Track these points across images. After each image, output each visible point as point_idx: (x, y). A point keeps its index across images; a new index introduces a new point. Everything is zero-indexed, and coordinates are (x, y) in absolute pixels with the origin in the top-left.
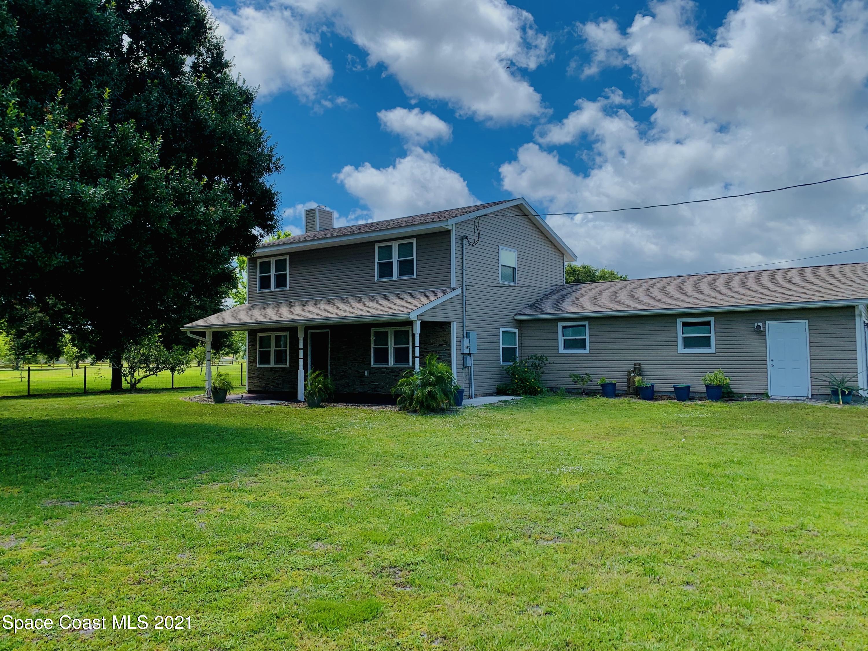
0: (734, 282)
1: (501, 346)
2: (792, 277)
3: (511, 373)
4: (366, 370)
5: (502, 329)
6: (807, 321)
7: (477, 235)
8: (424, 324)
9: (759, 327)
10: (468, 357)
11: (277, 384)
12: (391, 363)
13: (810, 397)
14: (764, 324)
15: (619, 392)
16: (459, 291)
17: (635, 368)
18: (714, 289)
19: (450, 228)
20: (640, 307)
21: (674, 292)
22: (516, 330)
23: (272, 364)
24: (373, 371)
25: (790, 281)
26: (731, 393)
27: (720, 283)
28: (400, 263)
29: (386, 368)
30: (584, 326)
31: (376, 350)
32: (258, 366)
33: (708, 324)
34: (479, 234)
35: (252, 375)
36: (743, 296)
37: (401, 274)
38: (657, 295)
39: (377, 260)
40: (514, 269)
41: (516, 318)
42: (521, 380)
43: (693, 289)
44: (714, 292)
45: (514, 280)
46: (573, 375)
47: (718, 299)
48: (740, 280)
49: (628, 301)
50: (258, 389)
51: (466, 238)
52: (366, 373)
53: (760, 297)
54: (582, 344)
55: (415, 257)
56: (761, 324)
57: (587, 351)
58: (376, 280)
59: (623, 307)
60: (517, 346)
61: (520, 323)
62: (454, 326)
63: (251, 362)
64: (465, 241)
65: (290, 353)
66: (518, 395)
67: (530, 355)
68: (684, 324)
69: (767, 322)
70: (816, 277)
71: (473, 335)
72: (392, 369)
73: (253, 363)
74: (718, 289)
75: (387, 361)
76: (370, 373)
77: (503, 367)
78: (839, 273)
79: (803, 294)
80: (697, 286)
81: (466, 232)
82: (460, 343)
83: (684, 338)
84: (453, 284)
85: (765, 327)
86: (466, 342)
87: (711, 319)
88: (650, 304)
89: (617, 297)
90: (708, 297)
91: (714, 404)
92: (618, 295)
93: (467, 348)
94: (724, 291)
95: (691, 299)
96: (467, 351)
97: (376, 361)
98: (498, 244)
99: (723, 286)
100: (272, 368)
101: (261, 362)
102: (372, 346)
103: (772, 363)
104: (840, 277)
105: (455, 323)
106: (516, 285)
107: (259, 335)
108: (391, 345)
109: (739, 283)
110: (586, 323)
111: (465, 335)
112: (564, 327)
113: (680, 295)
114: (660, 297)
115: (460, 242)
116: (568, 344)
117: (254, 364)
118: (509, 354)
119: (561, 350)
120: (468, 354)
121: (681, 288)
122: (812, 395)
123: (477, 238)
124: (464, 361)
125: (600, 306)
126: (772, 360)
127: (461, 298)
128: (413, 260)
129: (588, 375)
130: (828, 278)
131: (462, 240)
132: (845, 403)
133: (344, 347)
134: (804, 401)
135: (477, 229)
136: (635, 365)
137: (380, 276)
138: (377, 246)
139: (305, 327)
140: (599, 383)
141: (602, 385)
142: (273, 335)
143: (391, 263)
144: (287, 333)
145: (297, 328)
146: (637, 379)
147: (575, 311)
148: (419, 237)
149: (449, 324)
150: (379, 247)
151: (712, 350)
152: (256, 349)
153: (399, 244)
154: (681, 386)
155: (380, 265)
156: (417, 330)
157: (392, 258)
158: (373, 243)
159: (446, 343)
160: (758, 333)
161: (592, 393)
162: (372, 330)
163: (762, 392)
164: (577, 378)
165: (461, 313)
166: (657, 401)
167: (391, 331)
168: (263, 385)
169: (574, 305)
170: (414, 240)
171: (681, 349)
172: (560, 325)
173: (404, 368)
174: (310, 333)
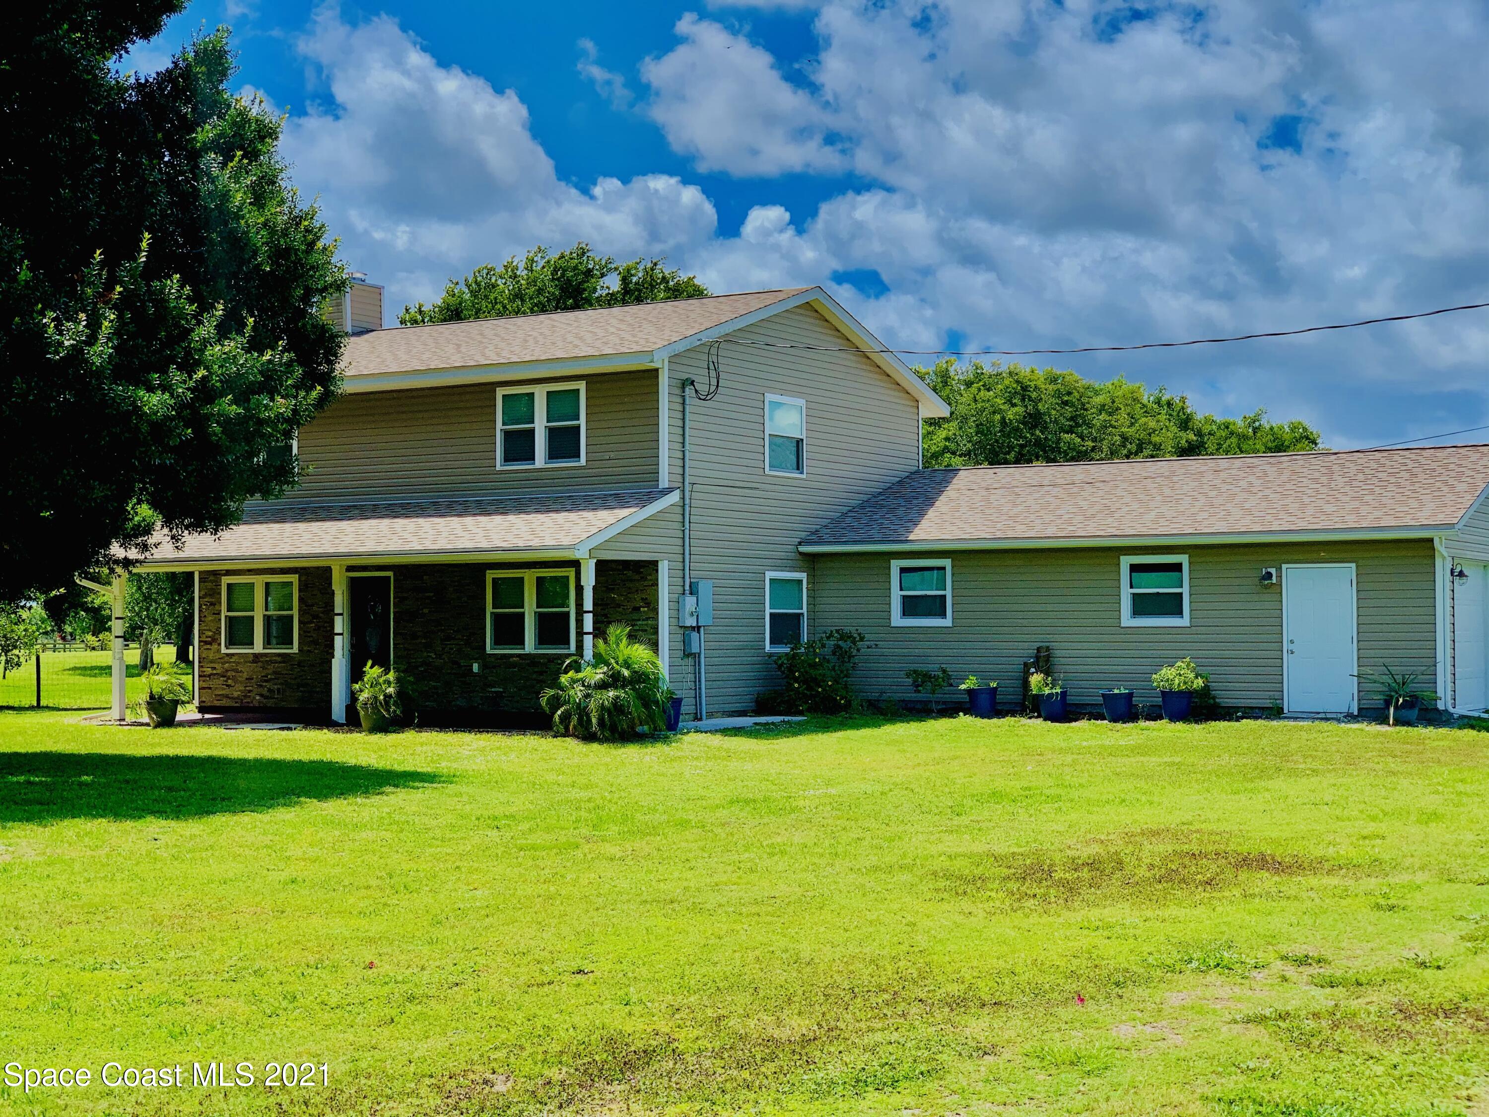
1: (768, 611)
3: (788, 667)
4: (476, 660)
5: (769, 575)
6: (1353, 565)
7: (713, 374)
8: (602, 567)
9: (1269, 575)
10: (695, 635)
11: (269, 690)
12: (530, 645)
13: (1356, 713)
14: (1279, 569)
16: (675, 498)
17: (1037, 658)
19: (658, 364)
20: (1051, 531)
22: (803, 576)
23: (258, 647)
24: (489, 662)
26: (1217, 706)
28: (553, 433)
29: (519, 655)
30: (944, 568)
31: (496, 617)
32: (224, 650)
33: (1178, 567)
34: (719, 372)
35: (209, 671)
37: (552, 455)
39: (499, 425)
40: (799, 442)
41: (802, 549)
42: (805, 682)
44: (1202, 499)
45: (799, 467)
46: (915, 672)
47: (1202, 516)
48: (1265, 475)
49: (1033, 517)
50: (225, 703)
51: (692, 383)
52: (475, 667)
53: (1277, 514)
54: (936, 607)
55: (582, 422)
56: (1273, 571)
57: (947, 622)
58: (498, 468)
59: (1020, 531)
60: (805, 610)
61: (811, 561)
62: (664, 569)
63: (206, 643)
64: (689, 391)
65: (300, 622)
66: (801, 713)
67: (830, 630)
68: (1134, 568)
69: (1284, 566)
71: (705, 588)
72: (532, 659)
73: (210, 643)
74: (1214, 493)
75: (521, 642)
76: (484, 667)
77: (771, 655)
79: (1353, 511)
80: (1178, 485)
81: (690, 369)
82: (676, 605)
83: (1133, 595)
84: (664, 483)
85: (1280, 577)
86: (690, 601)
87: (1185, 559)
88: (1071, 524)
89: (1015, 505)
90: (1186, 512)
91: (1174, 726)
92: (1018, 501)
93: (692, 614)
94: (1221, 500)
96: (691, 622)
97: (497, 642)
98: (761, 390)
99: (1228, 487)
100: (256, 656)
101: (231, 642)
102: (489, 609)
103: (1291, 647)
105: (666, 562)
106: (804, 476)
107: (226, 580)
108: (530, 605)
109: (1260, 482)
110: (947, 563)
111: (687, 587)
112: (903, 570)
113: (1135, 506)
114: (1096, 508)
115: (678, 391)
116: (911, 606)
117: (215, 646)
118: (785, 627)
119: (897, 619)
120: (693, 628)
122: (1360, 709)
123: (713, 388)
124: (686, 642)
125: (976, 526)
126: (1292, 642)
127: (679, 510)
128: (578, 428)
129: (944, 671)
131: (682, 386)
132: (1398, 722)
133: (426, 611)
134: (1339, 720)
135: (714, 367)
136: (1039, 649)
137: (507, 459)
138: (500, 392)
139: (350, 569)
140: (963, 687)
141: (970, 692)
142: (259, 581)
143: (532, 432)
144: (294, 578)
145: (328, 570)
146: (1036, 679)
147: (922, 536)
148: (591, 379)
149: (653, 565)
150: (504, 396)
151: (1184, 621)
152: (219, 613)
153: (548, 392)
154: (1116, 691)
155: (507, 434)
156: (589, 579)
157: (533, 422)
158: (492, 386)
159: (648, 604)
160: (1267, 587)
161: (949, 710)
162: (490, 575)
163: (1267, 703)
164: (921, 678)
165: (680, 542)
166: (1070, 721)
167: (530, 577)
168: (236, 694)
169: (925, 523)
170: (582, 386)
171: (1127, 619)
172: (896, 565)
173: (557, 657)
174: (348, 580)
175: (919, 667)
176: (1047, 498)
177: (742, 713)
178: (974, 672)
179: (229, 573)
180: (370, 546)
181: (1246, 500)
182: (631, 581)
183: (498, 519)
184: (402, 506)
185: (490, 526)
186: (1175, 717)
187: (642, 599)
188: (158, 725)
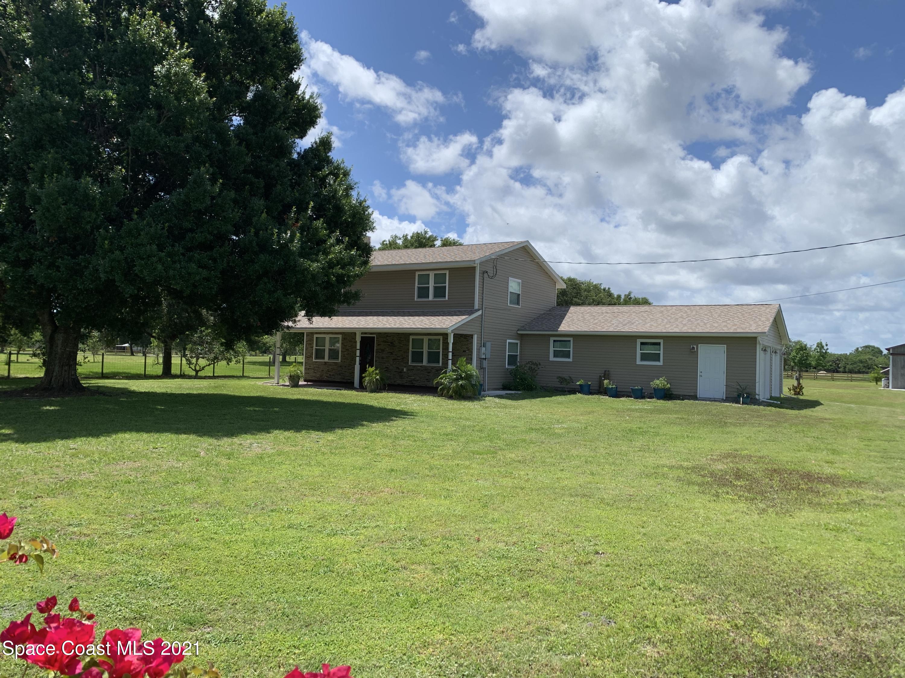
0: (682, 313)
1: (507, 354)
2: (722, 312)
3: (514, 374)
4: (405, 367)
5: (508, 341)
6: (725, 346)
7: (495, 270)
8: (455, 336)
9: (693, 348)
10: (484, 361)
11: (330, 375)
12: (425, 363)
13: (724, 399)
14: (697, 346)
15: (593, 391)
16: (480, 313)
17: (605, 374)
18: (666, 318)
19: (476, 265)
20: (611, 329)
21: (637, 319)
22: (518, 342)
23: (326, 359)
24: (410, 368)
25: (719, 316)
26: (672, 394)
27: (671, 314)
28: (435, 288)
29: (421, 366)
30: (570, 341)
31: (412, 352)
32: (314, 360)
33: (659, 344)
34: (496, 269)
35: (308, 367)
36: (685, 325)
37: (435, 296)
38: (624, 320)
39: (416, 285)
40: (519, 295)
41: (519, 332)
42: (521, 379)
43: (651, 317)
44: (666, 320)
45: (518, 304)
47: (667, 326)
48: (686, 312)
49: (603, 324)
50: (313, 379)
51: (487, 272)
52: (405, 370)
53: (696, 326)
54: (566, 354)
55: (447, 285)
56: (695, 347)
57: (571, 360)
58: (416, 300)
59: (599, 329)
60: (519, 354)
61: (521, 337)
62: (475, 338)
63: (308, 357)
64: (486, 275)
65: (341, 352)
66: (519, 390)
67: (528, 361)
68: (642, 344)
69: (699, 345)
70: (738, 314)
71: (488, 345)
72: (425, 368)
74: (669, 318)
75: (422, 362)
76: (408, 370)
77: (508, 369)
78: (754, 311)
79: (725, 326)
80: (655, 315)
81: (486, 268)
82: (479, 350)
83: (641, 353)
84: (476, 306)
85: (697, 348)
86: (483, 349)
87: (661, 341)
88: (618, 327)
89: (595, 320)
90: (660, 325)
91: (658, 401)
92: (596, 318)
93: (484, 354)
94: (672, 321)
95: (648, 325)
96: (483, 357)
97: (413, 361)
98: (508, 276)
99: (673, 316)
100: (325, 363)
101: (316, 358)
102: (411, 349)
103: (701, 374)
104: (753, 314)
105: (476, 335)
106: (520, 307)
107: (315, 336)
108: (426, 348)
109: (685, 315)
110: (571, 339)
111: (483, 344)
112: (554, 341)
113: (641, 321)
114: (626, 322)
115: (481, 275)
116: (557, 354)
117: (311, 359)
118: (512, 359)
119: (551, 358)
120: (484, 359)
121: (642, 316)
122: (727, 398)
123: (494, 275)
124: (481, 364)
125: (581, 327)
126: (701, 372)
127: (481, 317)
128: (445, 287)
129: (570, 378)
130: (746, 315)
131: (484, 273)
132: (744, 403)
133: (387, 349)
134: (719, 401)
135: (495, 267)
136: (605, 371)
137: (419, 297)
138: (417, 274)
139: (362, 333)
140: (578, 383)
141: (580, 385)
142: (327, 337)
143: (429, 287)
144: (340, 336)
145: (355, 334)
146: (606, 382)
147: (563, 329)
148: (451, 270)
149: (471, 336)
151: (661, 363)
152: (313, 347)
153: (435, 274)
154: (636, 388)
155: (419, 288)
156: (451, 340)
157: (429, 284)
158: (415, 271)
159: (469, 350)
160: (692, 352)
161: (573, 392)
162: (411, 337)
163: (692, 394)
164: (562, 380)
165: (480, 328)
166: (619, 398)
167: (426, 339)
168: (317, 376)
169: (562, 325)
170: (447, 272)
171: (639, 362)
172: (552, 339)
173: (435, 367)
174: (362, 337)
175: (561, 375)
176: (606, 317)
177: (498, 389)
178: (583, 378)
179: (317, 333)
180: (371, 326)
181: (683, 321)
183: (417, 318)
184: (382, 312)
185: (414, 320)
186: (659, 398)
187: (466, 348)
188: (293, 386)
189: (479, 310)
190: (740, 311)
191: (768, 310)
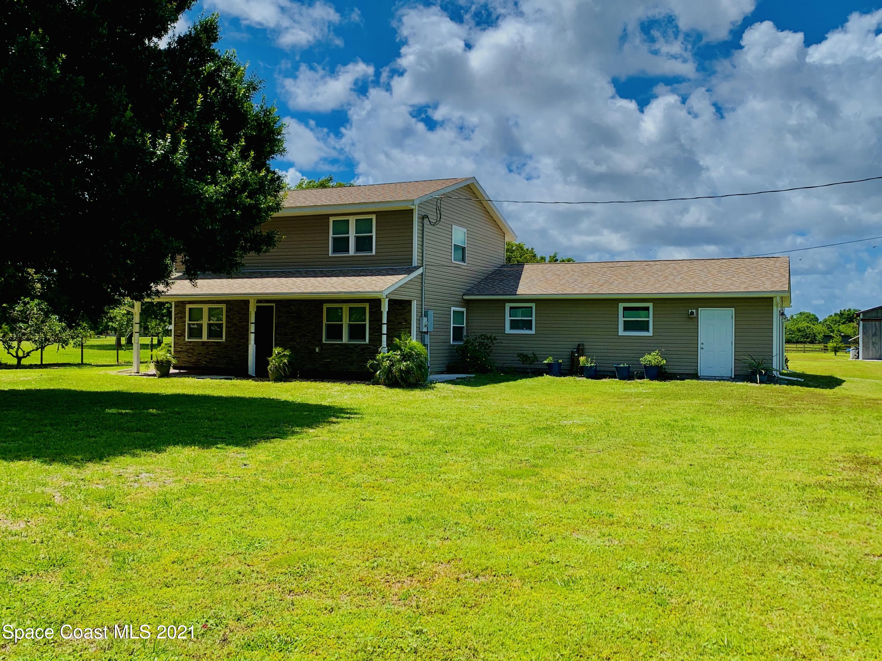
0: (669, 270)
1: (452, 325)
2: (720, 267)
3: (462, 351)
4: (317, 346)
5: (453, 309)
6: (733, 309)
7: (438, 215)
8: (390, 301)
9: (692, 313)
10: (426, 335)
11: (210, 359)
12: (345, 340)
13: (733, 377)
14: (697, 311)
15: (564, 371)
16: (420, 271)
17: (579, 349)
18: (652, 276)
19: (413, 207)
20: (585, 291)
21: (615, 278)
22: (464, 310)
23: (205, 338)
24: (322, 346)
25: (719, 272)
26: (666, 372)
27: (657, 271)
28: (357, 239)
29: (339, 344)
30: (531, 307)
31: (327, 325)
32: (187, 340)
33: (647, 309)
34: (441, 215)
35: (179, 349)
36: (679, 284)
37: (358, 250)
38: (599, 280)
39: (331, 235)
40: (464, 249)
41: (465, 297)
42: (473, 358)
43: (633, 275)
44: (652, 279)
45: (463, 260)
46: (521, 354)
47: (657, 286)
48: (675, 269)
49: (572, 285)
50: (187, 365)
51: (427, 217)
52: (317, 350)
53: (694, 285)
54: (527, 325)
55: (374, 234)
56: (694, 311)
57: (533, 332)
58: (330, 255)
59: (569, 291)
60: (465, 325)
61: (467, 303)
62: (414, 304)
63: (178, 336)
64: (426, 221)
65: (226, 327)
66: (471, 373)
67: (478, 334)
68: (625, 309)
69: (700, 309)
70: (742, 269)
71: (431, 313)
72: (347, 346)
73: (180, 336)
74: (656, 276)
75: (341, 338)
76: (321, 350)
77: (453, 346)
78: (761, 265)
79: (732, 284)
80: (636, 272)
81: (426, 211)
82: (419, 321)
83: (625, 321)
84: (415, 263)
85: (697, 314)
86: (425, 319)
87: (650, 305)
88: (593, 288)
89: (561, 280)
90: (647, 284)
91: (652, 382)
92: (561, 278)
93: (426, 326)
94: (661, 279)
95: (632, 285)
96: (425, 330)
97: (328, 337)
98: (451, 223)
99: (660, 273)
100: (204, 343)
101: (190, 336)
102: (325, 322)
103: (702, 346)
104: (761, 269)
105: (415, 301)
106: (465, 264)
107: (188, 306)
108: (346, 320)
109: (675, 271)
110: (533, 305)
111: (423, 314)
112: (511, 308)
113: (620, 281)
114: (602, 282)
115: (420, 221)
116: (514, 325)
117: (182, 338)
118: (458, 333)
119: (508, 330)
120: (425, 332)
121: (621, 274)
122: (735, 375)
123: (438, 219)
124: (422, 338)
125: (546, 289)
126: (703, 344)
127: (420, 277)
128: (372, 237)
129: (534, 354)
130: (753, 270)
131: (423, 218)
132: (761, 382)
133: (292, 322)
134: (728, 380)
135: (438, 209)
136: (579, 345)
137: (334, 251)
138: (331, 219)
139: (259, 301)
140: (545, 362)
141: (548, 364)
142: (205, 308)
143: (348, 239)
144: (224, 306)
145: (247, 302)
146: (582, 359)
147: (523, 293)
148: (379, 214)
149: (409, 302)
150: (333, 221)
151: (650, 333)
152: (185, 322)
153: (356, 220)
154: (622, 365)
155: (334, 239)
156: (385, 308)
157: (348, 234)
158: (327, 216)
159: (406, 321)
160: (691, 318)
161: (538, 373)
162: (325, 306)
163: (692, 372)
164: (524, 357)
165: (420, 292)
166: (600, 379)
167: (346, 307)
168: (193, 360)
169: (520, 287)
170: (374, 217)
171: (621, 332)
172: (508, 306)
173: (360, 345)
174: (257, 307)
175: (520, 352)
176: (574, 277)
177: (442, 373)
178: (551, 355)
179: (190, 302)
180: (271, 290)
181: (674, 279)
182: (398, 310)
183: (335, 279)
184: (282, 272)
185: (332, 282)
186: (652, 378)
187: (403, 318)
188: (161, 376)
189: (419, 267)
190: (743, 265)
191: (778, 264)
